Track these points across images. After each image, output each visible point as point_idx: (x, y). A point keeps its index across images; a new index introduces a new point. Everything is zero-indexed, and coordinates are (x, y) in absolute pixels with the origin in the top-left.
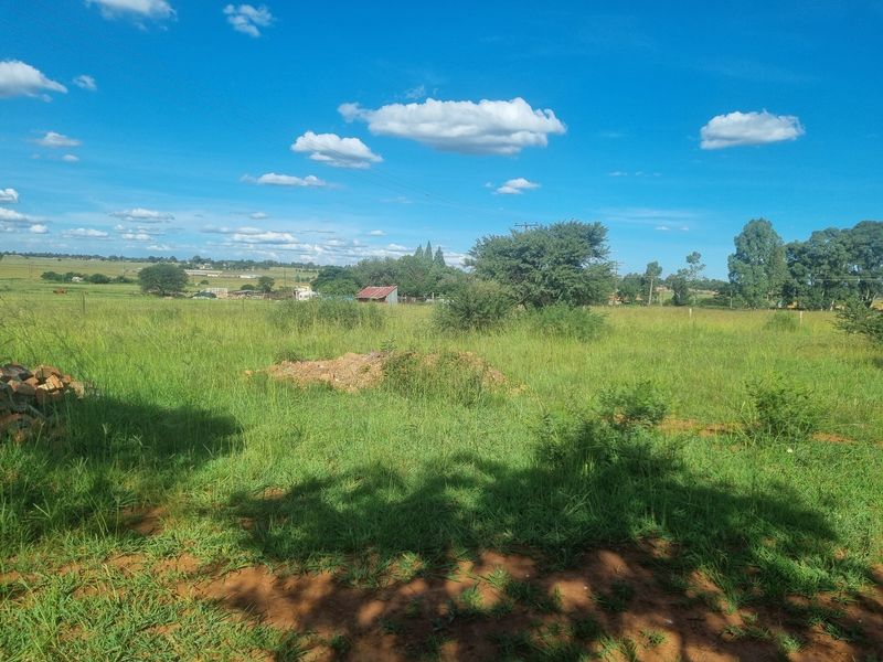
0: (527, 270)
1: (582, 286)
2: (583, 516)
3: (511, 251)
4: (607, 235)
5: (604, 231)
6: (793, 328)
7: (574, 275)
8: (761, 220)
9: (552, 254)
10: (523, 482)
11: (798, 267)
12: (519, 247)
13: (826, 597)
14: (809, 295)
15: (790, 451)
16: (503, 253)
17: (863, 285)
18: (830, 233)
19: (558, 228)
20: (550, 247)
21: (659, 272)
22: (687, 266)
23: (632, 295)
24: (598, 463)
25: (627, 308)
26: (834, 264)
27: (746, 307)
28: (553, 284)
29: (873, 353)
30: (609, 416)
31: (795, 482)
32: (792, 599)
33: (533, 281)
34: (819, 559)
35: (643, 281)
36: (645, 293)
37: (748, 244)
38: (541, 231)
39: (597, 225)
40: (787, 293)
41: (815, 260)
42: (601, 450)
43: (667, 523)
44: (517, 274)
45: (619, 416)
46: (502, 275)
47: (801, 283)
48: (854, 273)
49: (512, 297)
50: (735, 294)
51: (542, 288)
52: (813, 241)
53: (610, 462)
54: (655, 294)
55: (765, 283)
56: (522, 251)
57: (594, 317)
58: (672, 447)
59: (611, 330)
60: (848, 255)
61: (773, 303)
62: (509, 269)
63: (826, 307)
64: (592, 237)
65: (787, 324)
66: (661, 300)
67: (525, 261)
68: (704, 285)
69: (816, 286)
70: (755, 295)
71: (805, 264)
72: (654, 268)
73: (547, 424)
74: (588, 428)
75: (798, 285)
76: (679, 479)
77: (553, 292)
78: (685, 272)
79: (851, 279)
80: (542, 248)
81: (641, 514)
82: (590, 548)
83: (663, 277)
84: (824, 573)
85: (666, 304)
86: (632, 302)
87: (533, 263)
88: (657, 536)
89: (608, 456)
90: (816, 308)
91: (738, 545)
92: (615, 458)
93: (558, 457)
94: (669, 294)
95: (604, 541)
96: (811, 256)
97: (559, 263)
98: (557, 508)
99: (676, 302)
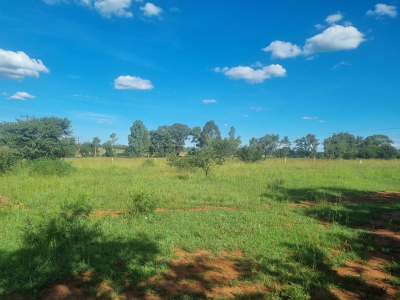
0: (27, 141)
1: (59, 149)
2: (48, 270)
3: (17, 130)
4: (71, 124)
5: (69, 122)
6: (153, 165)
7: (54, 143)
8: (139, 121)
9: (41, 132)
10: (14, 258)
11: (154, 140)
12: (21, 128)
13: (153, 279)
14: (159, 151)
15: (146, 218)
16: (12, 131)
17: (177, 147)
18: (164, 127)
19: (44, 120)
20: (40, 129)
21: (99, 142)
22: (111, 139)
23: (87, 152)
24: (58, 240)
25: (84, 158)
26: (166, 139)
27: (136, 156)
28: (43, 148)
29: (178, 174)
30: (64, 215)
31: (146, 232)
32: (140, 284)
33: (31, 146)
34: (152, 263)
35: (92, 146)
36: (93, 151)
37: (135, 130)
38: (35, 121)
39: (65, 119)
40: (151, 150)
41: (160, 138)
42: (60, 232)
43: (91, 263)
44: (21, 142)
45: (70, 214)
46: (12, 143)
47: (156, 147)
48: (173, 143)
49: (18, 155)
50: (131, 151)
51: (36, 150)
52: (159, 130)
53: (65, 238)
54: (98, 151)
55: (143, 147)
56: (24, 130)
57: (65, 164)
58: (96, 225)
59: (75, 170)
60: (171, 136)
61: (146, 155)
62: (15, 140)
63: (165, 156)
64: (64, 125)
65: (150, 163)
66: (101, 154)
67: (25, 136)
68: (119, 147)
69: (161, 148)
70: (139, 152)
71: (157, 139)
72: (96, 140)
73: (29, 224)
74: (53, 222)
75: (155, 147)
76: (99, 240)
77: (43, 152)
78: (110, 142)
79: (172, 145)
80: (36, 129)
81: (78, 262)
82: (49, 286)
83: (101, 143)
84: (153, 269)
85: (103, 156)
86: (87, 155)
87: (31, 137)
88: (86, 270)
89: (64, 235)
90: (162, 157)
91: (121, 265)
92: (68, 235)
93: (36, 240)
94: (104, 151)
95: (58, 280)
96: (159, 136)
97: (46, 137)
98: (33, 268)
99: (107, 155)
